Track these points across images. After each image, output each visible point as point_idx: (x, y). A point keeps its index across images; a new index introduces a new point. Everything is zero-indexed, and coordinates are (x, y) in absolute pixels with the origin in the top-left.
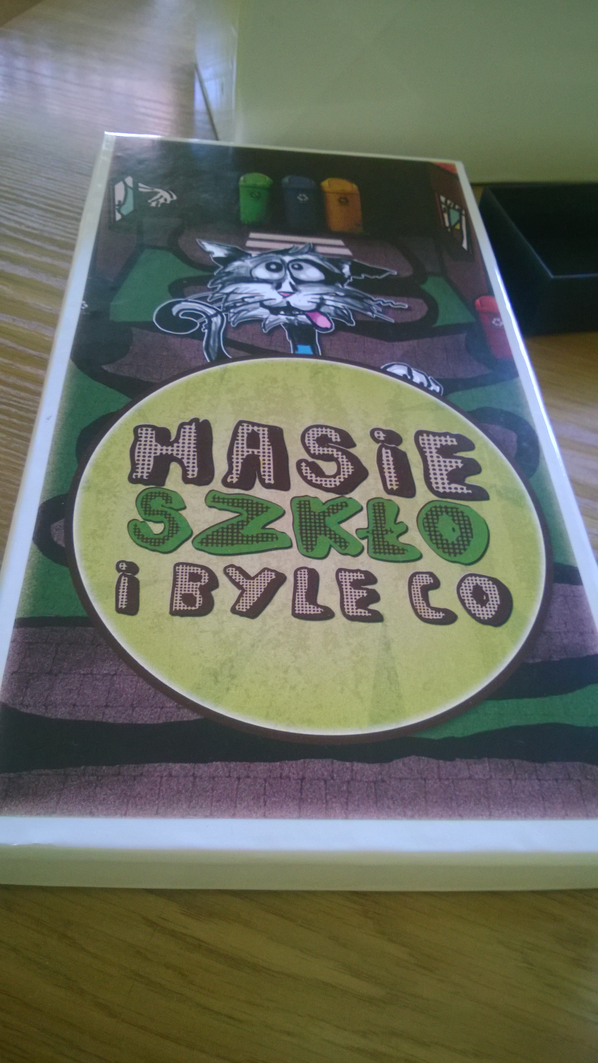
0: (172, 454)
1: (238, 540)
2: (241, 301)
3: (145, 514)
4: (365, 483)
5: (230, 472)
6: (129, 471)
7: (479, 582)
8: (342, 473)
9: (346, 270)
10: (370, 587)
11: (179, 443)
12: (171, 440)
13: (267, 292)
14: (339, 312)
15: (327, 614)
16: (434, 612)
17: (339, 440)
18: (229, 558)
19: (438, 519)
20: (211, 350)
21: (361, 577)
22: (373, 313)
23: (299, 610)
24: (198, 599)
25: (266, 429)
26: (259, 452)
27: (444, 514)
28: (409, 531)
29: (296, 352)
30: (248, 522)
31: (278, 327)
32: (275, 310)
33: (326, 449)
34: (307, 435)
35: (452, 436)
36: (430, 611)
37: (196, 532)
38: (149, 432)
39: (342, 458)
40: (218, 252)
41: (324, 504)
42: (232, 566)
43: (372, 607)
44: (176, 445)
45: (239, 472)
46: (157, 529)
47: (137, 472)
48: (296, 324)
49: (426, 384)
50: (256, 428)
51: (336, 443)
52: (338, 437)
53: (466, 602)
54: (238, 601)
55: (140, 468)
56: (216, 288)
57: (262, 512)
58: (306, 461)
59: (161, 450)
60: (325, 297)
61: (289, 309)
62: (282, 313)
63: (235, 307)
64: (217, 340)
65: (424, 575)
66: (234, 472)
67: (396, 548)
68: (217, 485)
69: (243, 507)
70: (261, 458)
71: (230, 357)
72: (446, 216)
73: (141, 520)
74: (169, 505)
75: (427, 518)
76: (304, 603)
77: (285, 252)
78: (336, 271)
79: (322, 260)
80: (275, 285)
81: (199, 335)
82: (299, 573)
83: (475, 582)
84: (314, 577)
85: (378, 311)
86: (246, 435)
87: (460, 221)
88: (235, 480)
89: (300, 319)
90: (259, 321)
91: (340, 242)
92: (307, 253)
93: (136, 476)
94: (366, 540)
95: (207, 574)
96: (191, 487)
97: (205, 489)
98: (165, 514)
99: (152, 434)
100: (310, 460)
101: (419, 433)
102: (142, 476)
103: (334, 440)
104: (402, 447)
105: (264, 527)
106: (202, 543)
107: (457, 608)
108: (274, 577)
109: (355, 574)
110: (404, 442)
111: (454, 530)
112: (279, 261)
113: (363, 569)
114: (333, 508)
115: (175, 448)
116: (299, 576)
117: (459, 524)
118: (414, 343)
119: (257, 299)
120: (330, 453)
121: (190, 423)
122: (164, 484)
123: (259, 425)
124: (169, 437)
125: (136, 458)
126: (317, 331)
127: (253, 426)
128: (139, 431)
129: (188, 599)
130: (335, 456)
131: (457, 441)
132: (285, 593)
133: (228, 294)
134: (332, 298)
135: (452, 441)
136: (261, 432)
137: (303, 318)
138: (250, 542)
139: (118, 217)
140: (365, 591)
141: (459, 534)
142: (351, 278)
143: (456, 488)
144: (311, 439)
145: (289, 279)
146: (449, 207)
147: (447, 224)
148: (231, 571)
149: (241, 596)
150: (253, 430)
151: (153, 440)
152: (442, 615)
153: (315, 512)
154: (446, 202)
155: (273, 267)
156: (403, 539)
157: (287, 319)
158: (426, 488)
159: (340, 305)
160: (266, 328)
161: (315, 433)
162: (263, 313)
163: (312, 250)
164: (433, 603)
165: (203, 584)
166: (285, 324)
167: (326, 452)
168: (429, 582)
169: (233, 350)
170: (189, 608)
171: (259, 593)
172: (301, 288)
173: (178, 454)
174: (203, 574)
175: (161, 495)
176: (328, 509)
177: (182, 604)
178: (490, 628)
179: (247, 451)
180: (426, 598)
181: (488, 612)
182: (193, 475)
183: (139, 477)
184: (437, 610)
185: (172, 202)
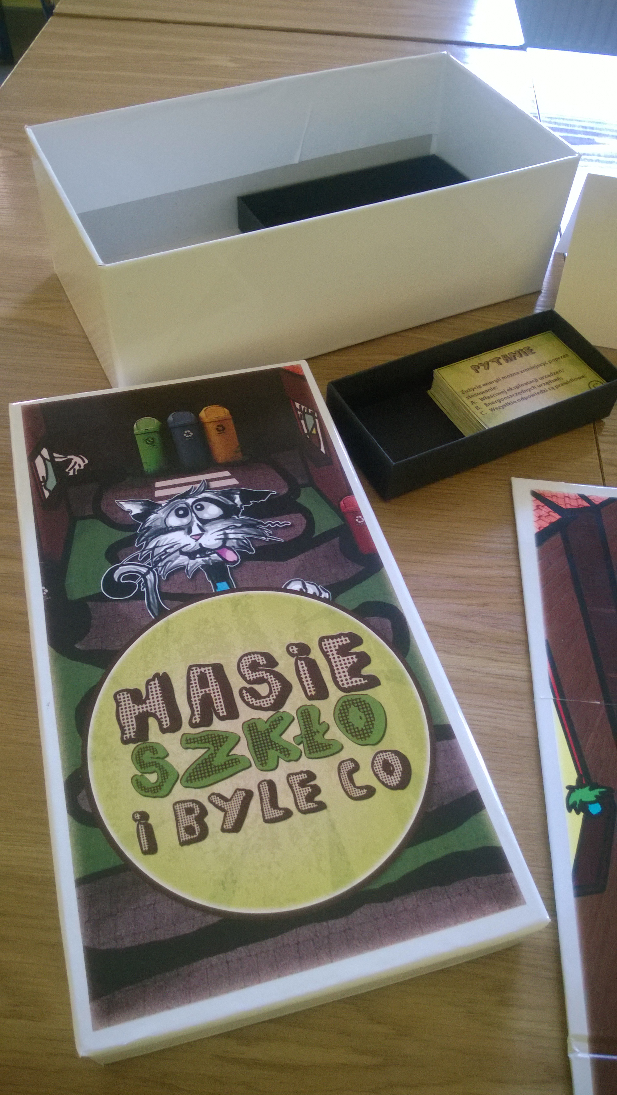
0: (147, 711)
1: (212, 771)
2: (164, 553)
3: (141, 768)
4: (291, 696)
5: (193, 714)
6: (119, 735)
7: (385, 757)
8: (273, 691)
9: (238, 500)
10: (312, 783)
11: (149, 699)
12: (143, 699)
13: (180, 538)
14: (241, 544)
15: (287, 814)
16: (359, 790)
17: (265, 662)
18: (210, 788)
19: (348, 712)
20: (152, 607)
21: (304, 776)
22: (266, 537)
23: (268, 816)
24: (196, 829)
25: (210, 668)
26: (210, 690)
27: (352, 706)
28: (330, 729)
29: (217, 591)
30: (215, 754)
31: (198, 571)
32: (192, 555)
33: (257, 673)
34: (241, 665)
35: (345, 635)
36: (357, 790)
37: (181, 773)
38: (126, 696)
39: (271, 678)
40: (135, 509)
41: (266, 722)
42: (213, 794)
43: (317, 799)
44: (147, 701)
45: (199, 712)
46: (153, 778)
47: (126, 734)
48: (211, 564)
49: (318, 594)
50: (203, 669)
51: (264, 665)
52: (264, 660)
53: (380, 775)
54: (224, 822)
55: (127, 730)
56: (142, 545)
57: (224, 742)
58: (244, 688)
59: (139, 709)
60: (228, 531)
61: (203, 551)
62: (198, 556)
63: (161, 560)
64: (155, 596)
65: (347, 762)
66: (196, 713)
67: (324, 745)
68: (186, 728)
69: (209, 742)
70: (212, 695)
71: (169, 609)
72: (303, 422)
73: (140, 774)
74: (156, 756)
75: (340, 713)
76: (270, 809)
77: (186, 495)
78: (231, 503)
79: (217, 495)
80: (186, 530)
81: (139, 596)
82: (261, 786)
83: (382, 757)
84: (272, 785)
85: (270, 534)
86: (196, 678)
87: (315, 426)
88: (198, 720)
89: (213, 559)
90: (182, 569)
91: (227, 473)
92: (203, 492)
93: (126, 737)
94: (302, 745)
95: (197, 806)
96: (168, 735)
97: (179, 734)
98: (155, 764)
99: (128, 697)
100: (248, 686)
101: (322, 640)
102: (130, 736)
103: (261, 663)
104: (311, 656)
105: (228, 755)
106: (187, 781)
107: (375, 783)
108: (244, 794)
109: (300, 776)
110: (312, 651)
111: (361, 718)
112: (184, 506)
113: (304, 769)
114: (274, 723)
115: (148, 705)
116: (261, 788)
117: (364, 712)
118: (301, 557)
119: (176, 547)
120: (261, 676)
121: (153, 679)
122: (147, 739)
123: (204, 666)
124: (142, 696)
125: (122, 722)
126: (228, 566)
127: (200, 668)
128: (118, 697)
129: (190, 830)
130: (266, 677)
131: (349, 639)
132: (255, 805)
133: (153, 549)
134: (233, 531)
135: (346, 640)
136: (207, 672)
137: (215, 556)
138: (221, 771)
139: (47, 494)
140: (309, 788)
141: (366, 720)
142: (243, 507)
143: (357, 681)
144: (245, 667)
145: (196, 522)
146: (304, 413)
147: (306, 432)
148: (214, 798)
149: (225, 816)
150: (201, 672)
151: (130, 702)
152: (365, 791)
153: (261, 732)
154: (300, 407)
155: (181, 512)
156: (328, 736)
157: (203, 560)
158: (335, 687)
159: (240, 536)
160: (189, 573)
161: (247, 662)
162: (183, 560)
163: (207, 488)
164: (358, 784)
165: (196, 814)
166: (203, 566)
167: (258, 676)
168: (351, 766)
169: (169, 602)
170: (192, 837)
171: (237, 811)
172: (207, 527)
173: (151, 710)
174: (195, 807)
175: (148, 749)
176: (270, 725)
177: (187, 835)
178: (399, 792)
179: (201, 692)
180: (352, 780)
181: (395, 779)
182: (167, 724)
183: (128, 738)
184: (361, 788)
185: (85, 466)
